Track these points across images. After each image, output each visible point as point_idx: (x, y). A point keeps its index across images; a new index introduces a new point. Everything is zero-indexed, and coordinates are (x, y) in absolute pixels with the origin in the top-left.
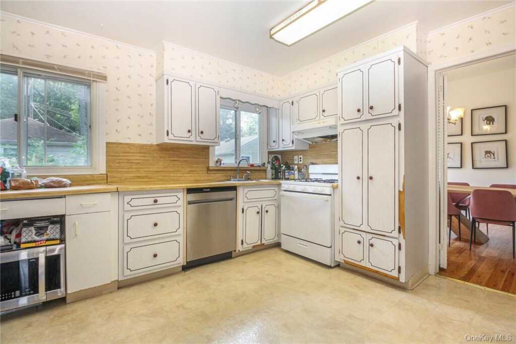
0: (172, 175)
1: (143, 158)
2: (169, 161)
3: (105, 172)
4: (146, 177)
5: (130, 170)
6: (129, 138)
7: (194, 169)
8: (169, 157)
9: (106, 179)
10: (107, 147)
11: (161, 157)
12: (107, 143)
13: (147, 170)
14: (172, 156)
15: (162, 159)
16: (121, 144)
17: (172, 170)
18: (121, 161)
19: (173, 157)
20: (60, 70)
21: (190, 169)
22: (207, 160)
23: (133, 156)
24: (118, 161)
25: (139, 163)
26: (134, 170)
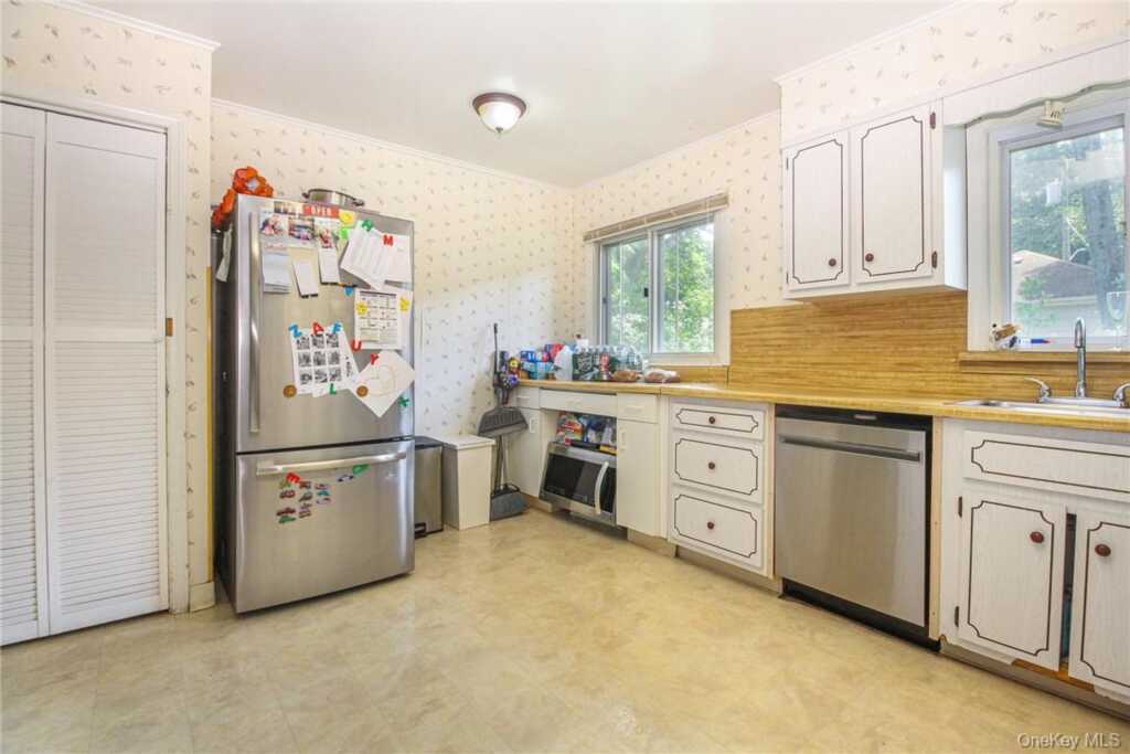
0: (845, 373)
1: (787, 335)
2: (843, 339)
3: (728, 364)
4: (788, 375)
5: (765, 360)
6: (764, 298)
7: (912, 360)
8: (842, 330)
9: (725, 376)
10: (732, 319)
11: (822, 331)
12: (733, 312)
13: (795, 359)
14: (847, 328)
15: (826, 335)
16: (751, 310)
17: (850, 360)
18: (752, 343)
19: (851, 330)
20: (678, 213)
21: (899, 360)
22: (962, 331)
23: (769, 332)
24: (747, 343)
25: (779, 346)
26: (771, 359)
